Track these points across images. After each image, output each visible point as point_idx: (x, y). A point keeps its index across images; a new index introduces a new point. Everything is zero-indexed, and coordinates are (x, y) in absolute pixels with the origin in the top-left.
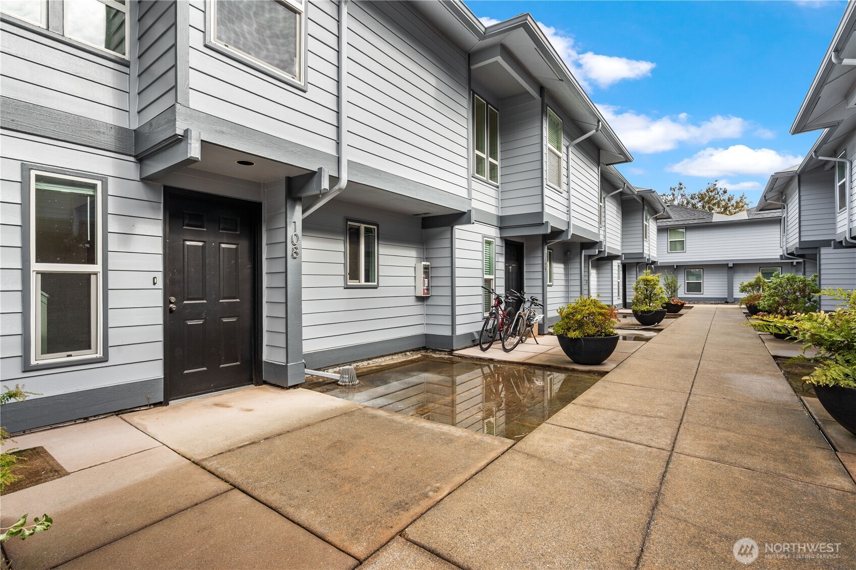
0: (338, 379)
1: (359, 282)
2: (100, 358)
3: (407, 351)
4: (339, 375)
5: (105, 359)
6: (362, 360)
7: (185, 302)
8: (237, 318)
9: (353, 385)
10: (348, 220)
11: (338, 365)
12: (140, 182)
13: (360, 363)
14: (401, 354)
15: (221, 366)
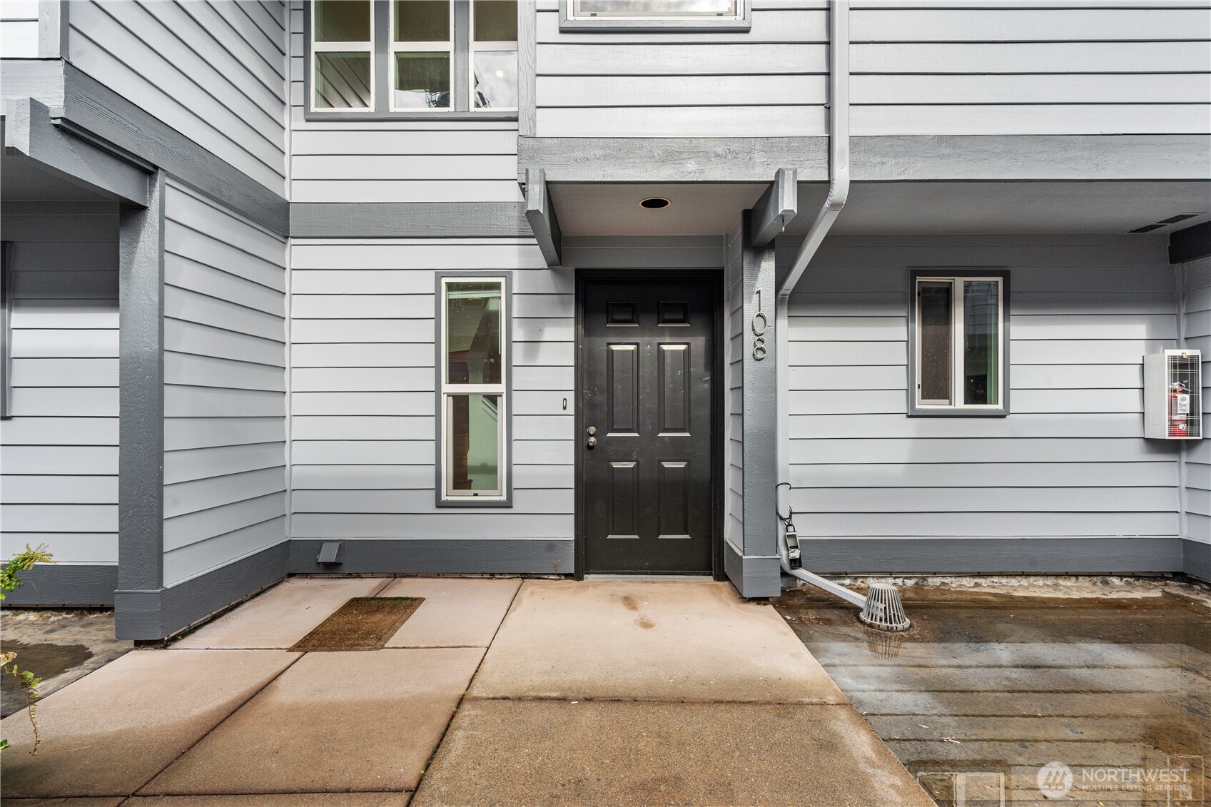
0: (861, 605)
1: (950, 404)
2: (503, 502)
3: (1111, 574)
4: (864, 599)
5: (508, 504)
6: (959, 575)
7: (609, 435)
8: (686, 463)
9: (890, 630)
10: (915, 273)
11: (891, 573)
12: (549, 270)
13: (953, 579)
14: (1088, 579)
15: (661, 537)
